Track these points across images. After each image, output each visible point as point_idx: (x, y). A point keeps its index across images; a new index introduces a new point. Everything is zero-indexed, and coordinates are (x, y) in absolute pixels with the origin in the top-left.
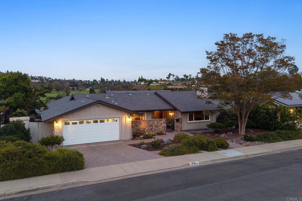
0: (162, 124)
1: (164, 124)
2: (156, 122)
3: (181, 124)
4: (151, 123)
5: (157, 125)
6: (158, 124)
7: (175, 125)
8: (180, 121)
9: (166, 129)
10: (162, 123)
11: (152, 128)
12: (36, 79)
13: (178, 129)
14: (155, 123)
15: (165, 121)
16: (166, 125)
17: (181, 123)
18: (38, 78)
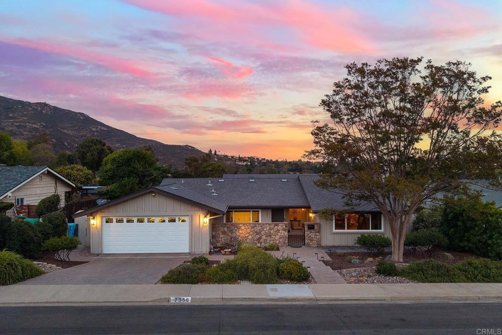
0: (280, 231)
1: (283, 232)
2: (268, 228)
3: (317, 234)
4: (258, 228)
5: (270, 233)
6: (272, 231)
7: (306, 235)
8: (316, 227)
9: (287, 242)
10: (278, 231)
11: (260, 239)
12: (245, 161)
13: (311, 243)
14: (265, 229)
15: (284, 227)
16: (287, 233)
17: (319, 232)
18: (247, 159)
